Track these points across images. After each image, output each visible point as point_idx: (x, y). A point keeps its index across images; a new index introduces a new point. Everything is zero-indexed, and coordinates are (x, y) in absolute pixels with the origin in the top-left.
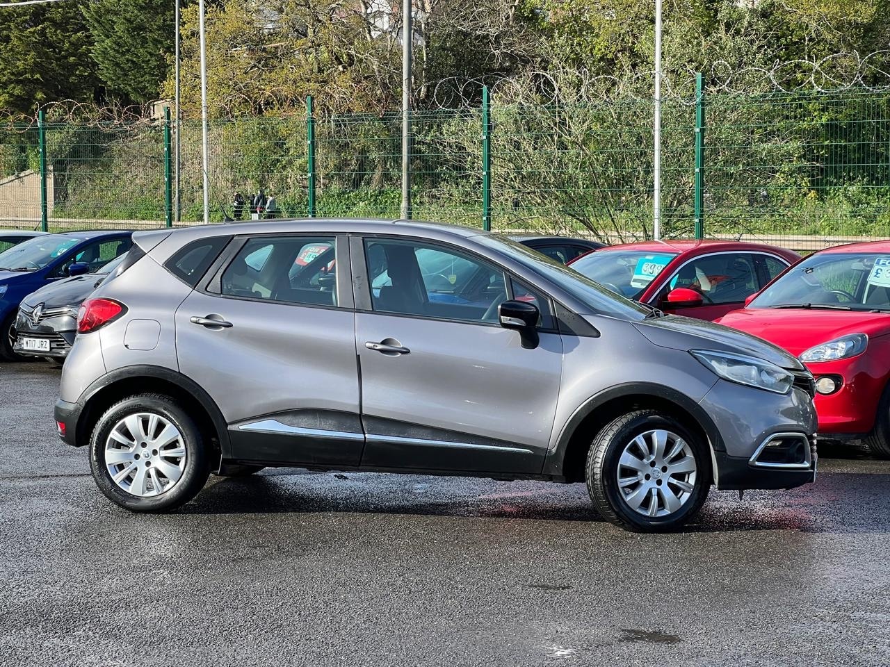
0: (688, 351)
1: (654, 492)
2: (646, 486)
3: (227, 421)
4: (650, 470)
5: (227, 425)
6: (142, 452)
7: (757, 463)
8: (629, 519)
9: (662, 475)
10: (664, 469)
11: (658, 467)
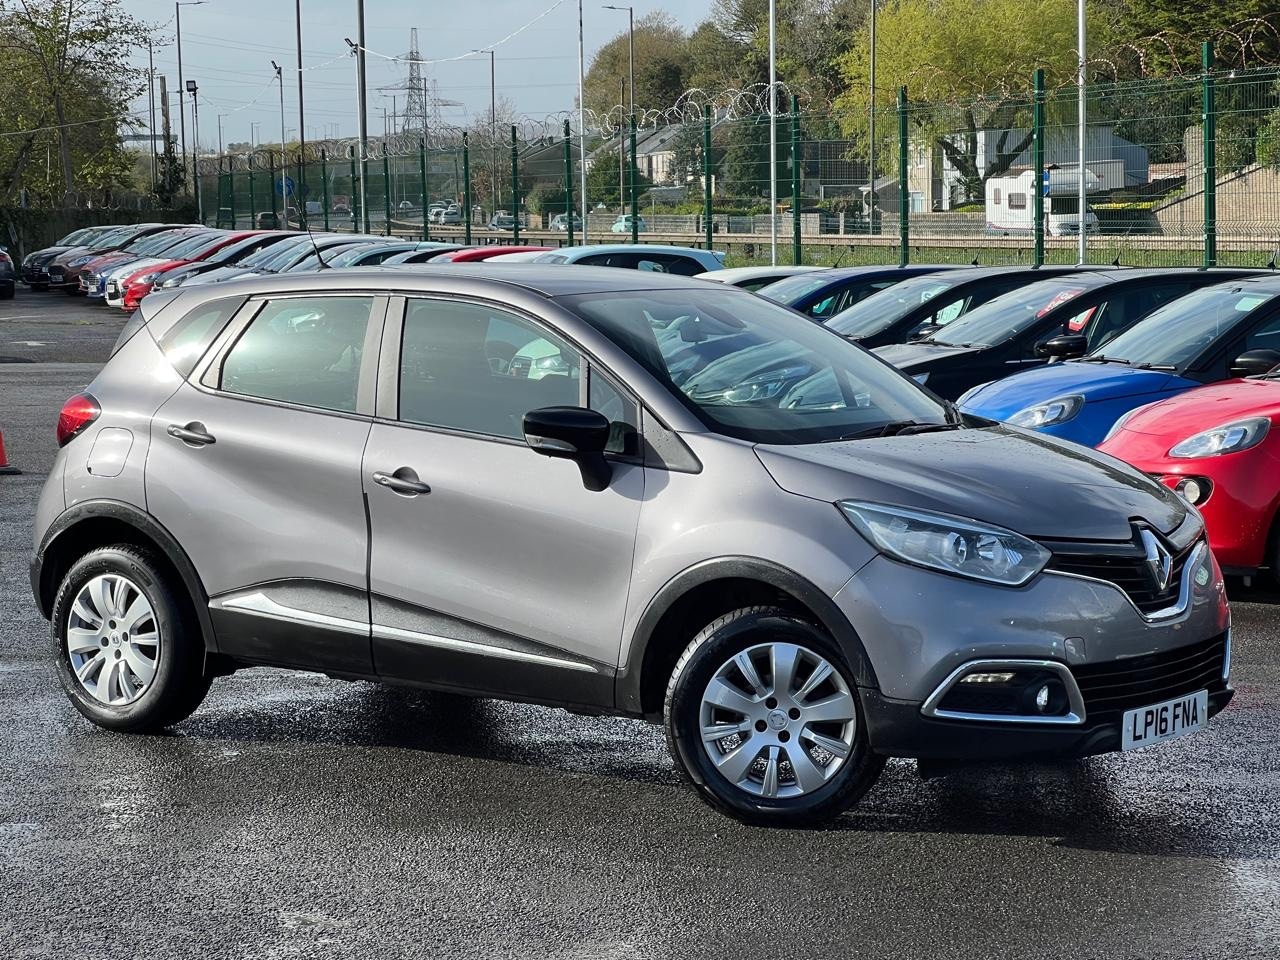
0: (835, 504)
1: (774, 753)
2: (758, 741)
3: (209, 593)
4: (765, 714)
5: (207, 599)
6: (111, 634)
7: (937, 713)
8: (720, 798)
9: (789, 725)
10: (794, 714)
11: (781, 711)
